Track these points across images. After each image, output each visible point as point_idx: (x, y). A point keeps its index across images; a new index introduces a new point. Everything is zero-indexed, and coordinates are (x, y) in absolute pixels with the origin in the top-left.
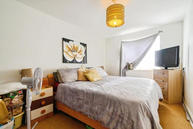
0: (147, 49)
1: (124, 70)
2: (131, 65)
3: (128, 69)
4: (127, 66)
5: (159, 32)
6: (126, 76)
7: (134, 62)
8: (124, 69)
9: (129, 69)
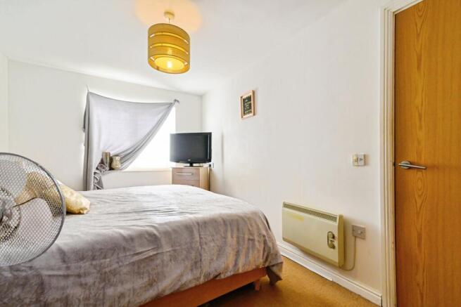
0: (154, 128)
1: (97, 171)
2: (118, 158)
3: (108, 168)
4: (105, 160)
5: (175, 100)
6: (102, 187)
7: (124, 152)
8: (97, 169)
9: (111, 169)
